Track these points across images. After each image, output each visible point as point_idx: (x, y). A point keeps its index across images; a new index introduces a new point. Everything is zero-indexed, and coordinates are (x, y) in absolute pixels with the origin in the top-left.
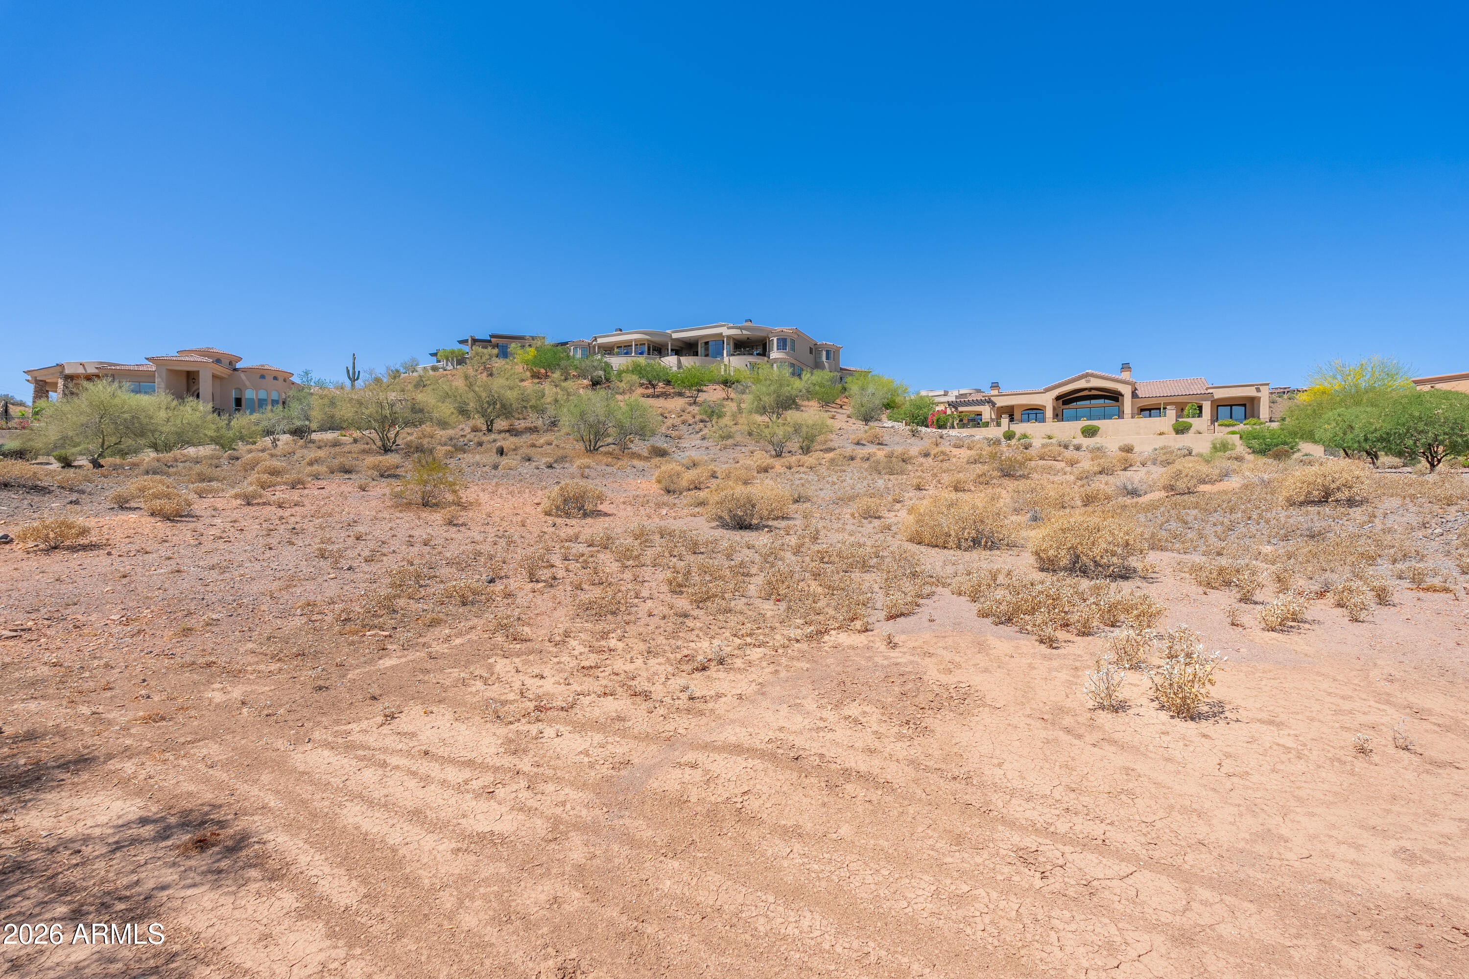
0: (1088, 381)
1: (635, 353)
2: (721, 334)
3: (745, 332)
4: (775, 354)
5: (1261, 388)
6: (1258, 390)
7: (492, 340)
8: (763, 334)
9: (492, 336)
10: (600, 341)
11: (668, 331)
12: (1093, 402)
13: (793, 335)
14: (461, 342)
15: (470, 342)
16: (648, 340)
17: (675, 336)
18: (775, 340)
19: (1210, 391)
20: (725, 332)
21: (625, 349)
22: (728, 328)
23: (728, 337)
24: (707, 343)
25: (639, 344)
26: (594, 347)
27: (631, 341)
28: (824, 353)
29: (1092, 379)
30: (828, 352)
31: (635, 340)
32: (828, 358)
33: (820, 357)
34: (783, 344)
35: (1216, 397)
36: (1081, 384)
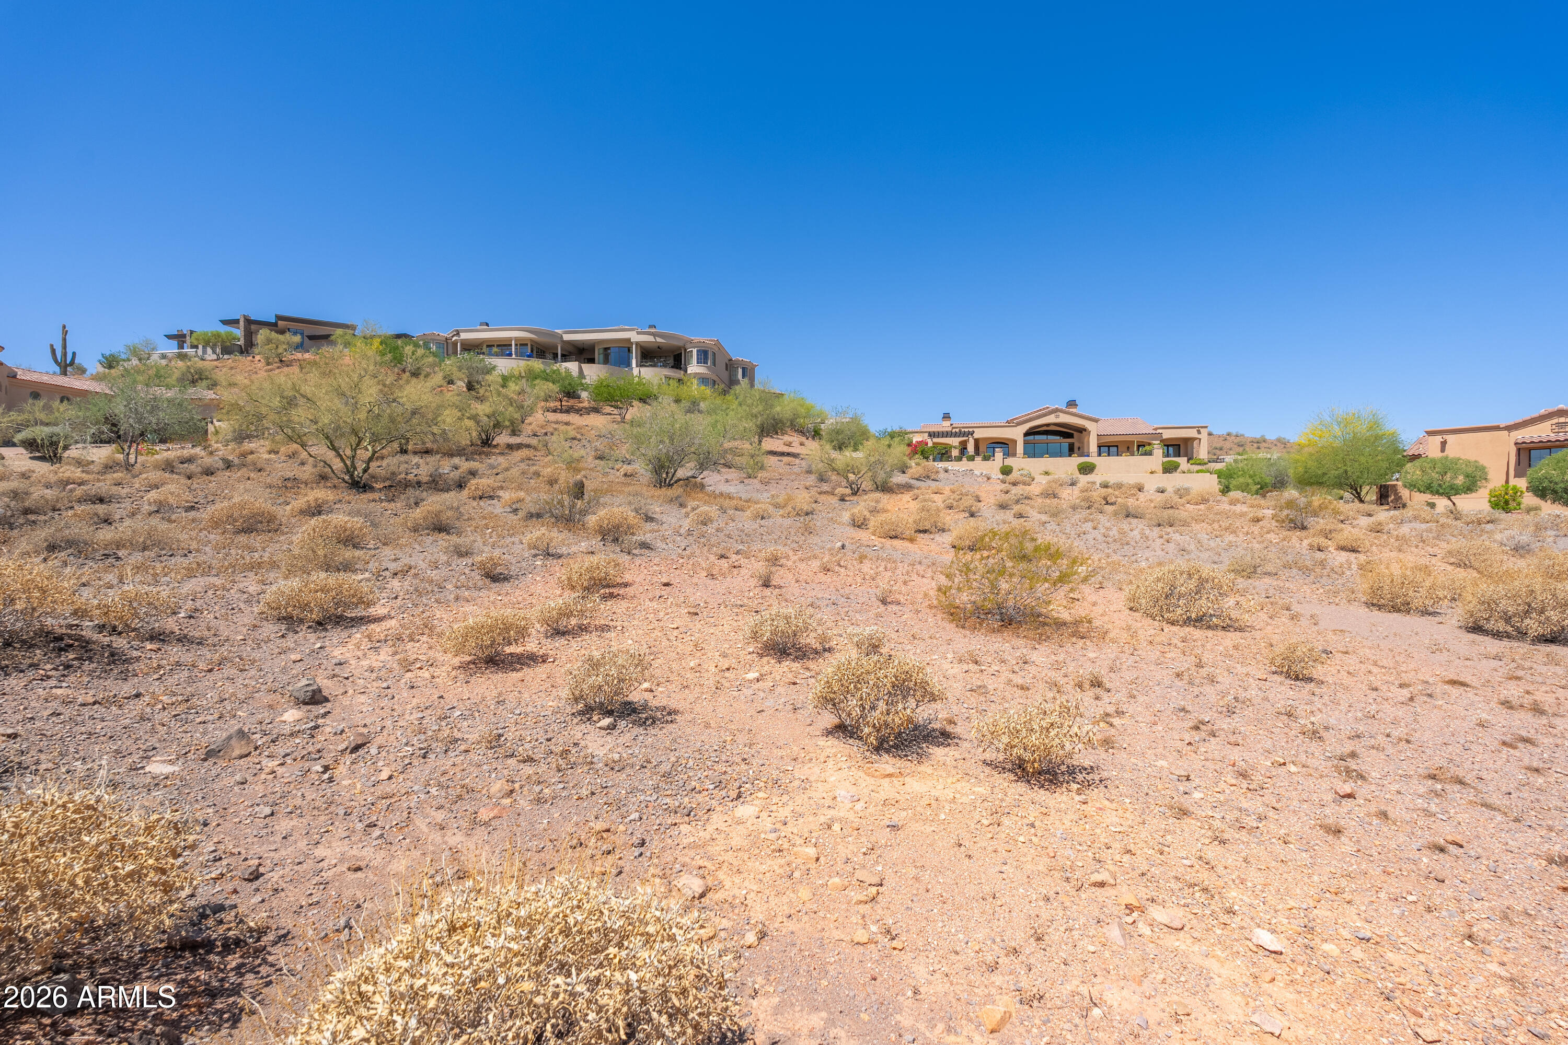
0: (1057, 417)
1: (516, 355)
2: (629, 339)
3: (659, 340)
4: (694, 368)
5: (1202, 430)
6: (1199, 432)
7: (280, 322)
8: (680, 344)
9: (279, 318)
10: (464, 336)
11: (559, 331)
12: (1050, 437)
13: (715, 347)
14: (225, 322)
15: (242, 323)
16: (531, 340)
17: (566, 337)
18: (695, 351)
19: (1159, 431)
20: (635, 337)
21: (503, 348)
22: (638, 333)
23: (637, 344)
24: (606, 349)
25: (521, 344)
26: (455, 344)
27: (510, 339)
28: (740, 371)
29: (1061, 414)
30: (744, 369)
31: (516, 339)
32: (744, 376)
33: (736, 375)
34: (704, 356)
35: (1164, 437)
36: (1051, 419)
